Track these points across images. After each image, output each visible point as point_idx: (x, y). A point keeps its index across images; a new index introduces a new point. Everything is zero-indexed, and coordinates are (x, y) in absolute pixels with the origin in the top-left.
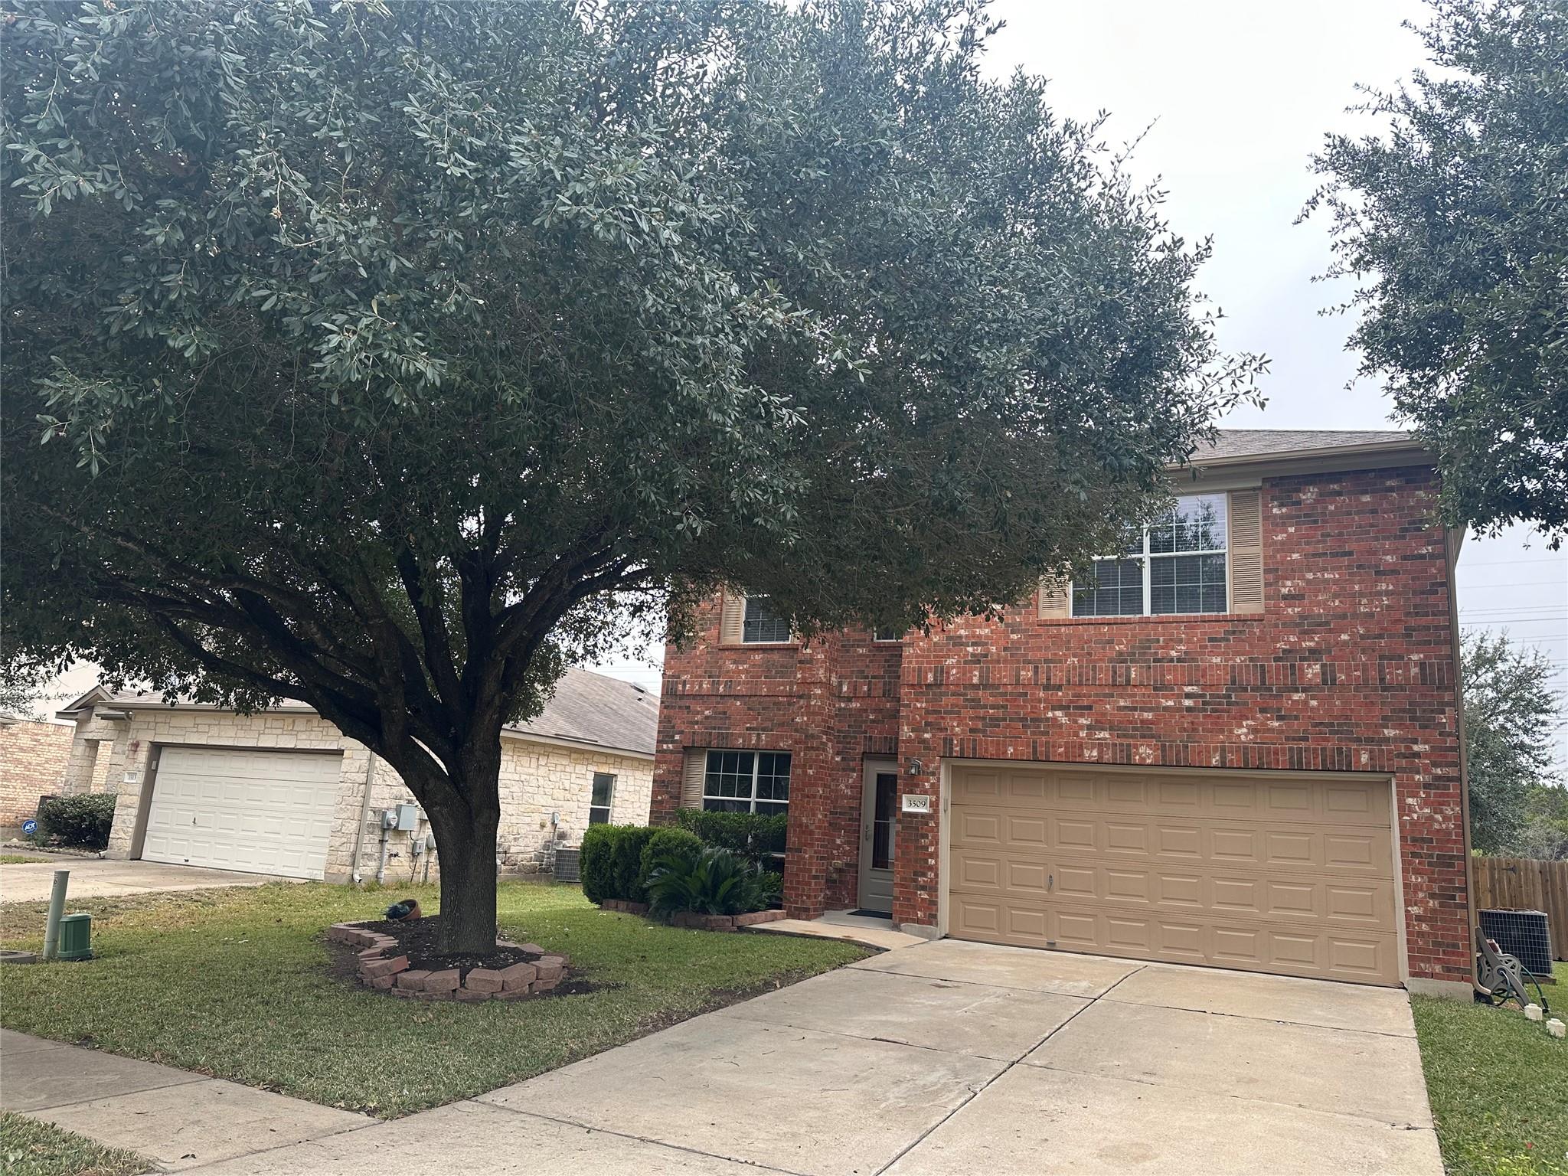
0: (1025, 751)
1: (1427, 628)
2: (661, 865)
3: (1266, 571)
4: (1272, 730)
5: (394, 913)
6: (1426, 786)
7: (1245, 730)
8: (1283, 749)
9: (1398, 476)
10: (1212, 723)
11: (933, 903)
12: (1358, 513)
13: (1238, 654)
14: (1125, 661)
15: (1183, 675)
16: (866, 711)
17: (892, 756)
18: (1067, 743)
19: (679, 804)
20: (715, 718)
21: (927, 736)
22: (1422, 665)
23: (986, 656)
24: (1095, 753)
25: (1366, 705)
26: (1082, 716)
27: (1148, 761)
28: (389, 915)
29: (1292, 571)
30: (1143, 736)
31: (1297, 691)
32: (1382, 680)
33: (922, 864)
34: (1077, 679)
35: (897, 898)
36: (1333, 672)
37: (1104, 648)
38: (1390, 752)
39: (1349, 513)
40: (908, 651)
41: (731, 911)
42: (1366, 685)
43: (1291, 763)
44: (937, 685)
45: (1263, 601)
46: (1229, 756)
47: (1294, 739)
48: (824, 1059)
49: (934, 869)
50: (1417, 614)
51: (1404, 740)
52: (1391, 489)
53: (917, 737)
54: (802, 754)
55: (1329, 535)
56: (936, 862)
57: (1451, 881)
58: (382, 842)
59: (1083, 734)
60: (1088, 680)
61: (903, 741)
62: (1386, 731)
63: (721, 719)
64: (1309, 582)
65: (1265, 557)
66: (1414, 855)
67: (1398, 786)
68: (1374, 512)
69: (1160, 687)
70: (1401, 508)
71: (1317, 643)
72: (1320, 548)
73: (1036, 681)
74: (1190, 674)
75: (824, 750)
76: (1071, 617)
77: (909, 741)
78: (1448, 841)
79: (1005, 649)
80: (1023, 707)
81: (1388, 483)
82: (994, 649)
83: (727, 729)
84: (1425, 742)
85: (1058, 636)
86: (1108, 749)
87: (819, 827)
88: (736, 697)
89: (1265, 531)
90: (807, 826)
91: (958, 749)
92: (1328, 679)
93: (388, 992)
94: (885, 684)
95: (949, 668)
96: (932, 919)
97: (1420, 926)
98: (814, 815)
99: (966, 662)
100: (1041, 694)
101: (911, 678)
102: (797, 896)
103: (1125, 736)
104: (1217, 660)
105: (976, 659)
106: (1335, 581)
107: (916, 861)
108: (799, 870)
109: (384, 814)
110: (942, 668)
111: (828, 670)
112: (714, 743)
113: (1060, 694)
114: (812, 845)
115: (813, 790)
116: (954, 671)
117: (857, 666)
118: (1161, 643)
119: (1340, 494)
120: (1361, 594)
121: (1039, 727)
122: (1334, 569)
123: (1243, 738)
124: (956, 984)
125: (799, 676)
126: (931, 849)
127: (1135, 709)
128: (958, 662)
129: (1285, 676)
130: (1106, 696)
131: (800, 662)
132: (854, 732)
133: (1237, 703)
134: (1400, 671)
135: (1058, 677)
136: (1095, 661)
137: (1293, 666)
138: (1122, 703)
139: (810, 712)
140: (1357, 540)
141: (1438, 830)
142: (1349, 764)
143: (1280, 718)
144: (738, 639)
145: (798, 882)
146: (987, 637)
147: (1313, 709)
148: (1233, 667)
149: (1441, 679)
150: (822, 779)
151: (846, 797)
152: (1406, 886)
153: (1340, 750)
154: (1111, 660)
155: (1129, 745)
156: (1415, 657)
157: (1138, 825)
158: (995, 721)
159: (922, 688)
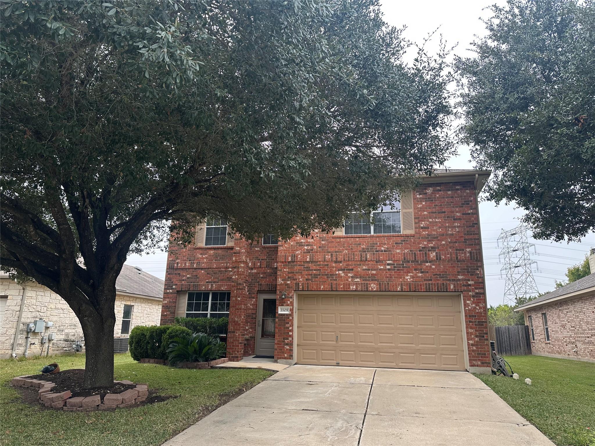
0: (328, 287)
1: (471, 239)
2: (173, 342)
3: (415, 218)
4: (419, 277)
5: (46, 370)
6: (473, 296)
7: (409, 277)
8: (423, 284)
9: (460, 185)
10: (397, 275)
11: (291, 350)
12: (447, 198)
13: (406, 249)
14: (365, 252)
15: (386, 257)
16: (259, 273)
17: (274, 292)
18: (344, 284)
19: (174, 315)
20: (192, 278)
21: (288, 282)
22: (470, 253)
23: (312, 250)
24: (354, 287)
25: (452, 267)
26: (349, 273)
27: (374, 290)
28: (43, 372)
29: (424, 218)
30: (372, 280)
31: (427, 262)
32: (457, 258)
33: (287, 334)
34: (347, 259)
35: (276, 349)
36: (440, 255)
37: (357, 247)
38: (461, 284)
39: (444, 198)
40: (280, 248)
41: (207, 360)
42: (451, 260)
43: (426, 289)
44: (293, 262)
45: (414, 229)
46: (404, 287)
47: (427, 280)
48: (289, 421)
49: (292, 336)
50: (468, 234)
51: (465, 280)
52: (458, 190)
53: (285, 283)
54: (235, 291)
55: (437, 205)
56: (293, 333)
57: (483, 331)
58: (27, 338)
59: (350, 280)
60: (351, 259)
61: (279, 285)
62: (459, 277)
63: (195, 278)
64: (430, 222)
65: (415, 213)
66: (470, 322)
67: (464, 296)
68: (452, 197)
69: (378, 261)
70: (461, 196)
71: (434, 245)
72: (434, 210)
73: (332, 260)
74: (389, 256)
75: (245, 290)
76: (344, 235)
77: (281, 284)
78: (481, 316)
79: (320, 247)
80: (327, 270)
81: (457, 187)
82: (315, 247)
83: (197, 282)
84: (472, 280)
85: (340, 242)
86: (359, 285)
87: (242, 322)
88: (202, 269)
89: (414, 204)
90: (237, 322)
91: (301, 287)
92: (438, 258)
93: (62, 408)
94: (267, 262)
95: (298, 255)
96: (291, 357)
97: (473, 348)
98: (241, 317)
99: (304, 253)
100: (334, 265)
101: (282, 259)
102: (233, 352)
103: (366, 280)
104: (398, 251)
105: (308, 251)
106: (439, 222)
107: (284, 333)
108: (234, 340)
109: (28, 325)
110: (295, 255)
111: (246, 257)
112: (191, 289)
113: (341, 264)
114: (239, 330)
115: (240, 306)
116: (299, 256)
117: (255, 255)
118: (378, 245)
119: (440, 191)
120: (449, 227)
121: (333, 277)
122: (439, 218)
123: (409, 280)
124: (316, 383)
125: (234, 259)
126: (290, 328)
127: (369, 270)
128: (301, 253)
129: (423, 257)
130: (358, 265)
131: (235, 253)
132: (254, 282)
133: (406, 267)
134: (463, 255)
135: (340, 258)
136: (354, 252)
137: (426, 253)
138: (364, 268)
139: (238, 274)
140: (447, 207)
141: (477, 312)
142: (447, 289)
143: (422, 272)
144: (203, 244)
145: (233, 346)
146: (312, 242)
147: (433, 269)
148: (404, 253)
149: (477, 258)
150: (243, 302)
151: (250, 309)
152: (467, 333)
153: (443, 284)
154: (360, 251)
155: (367, 284)
156: (468, 250)
157: (370, 314)
158: (316, 276)
159: (286, 263)
